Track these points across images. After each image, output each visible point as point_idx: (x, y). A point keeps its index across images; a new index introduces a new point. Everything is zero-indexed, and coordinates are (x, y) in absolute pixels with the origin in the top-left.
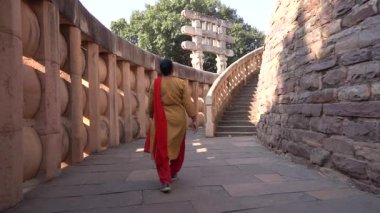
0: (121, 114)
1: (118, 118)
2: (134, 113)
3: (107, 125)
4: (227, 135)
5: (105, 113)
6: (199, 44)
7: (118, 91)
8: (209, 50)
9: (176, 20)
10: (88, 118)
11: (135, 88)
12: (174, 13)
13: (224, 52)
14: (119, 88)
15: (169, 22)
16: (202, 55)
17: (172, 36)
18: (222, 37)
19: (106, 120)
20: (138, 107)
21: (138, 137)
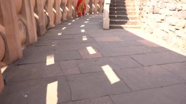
5: (21, 12)
21: (48, 27)
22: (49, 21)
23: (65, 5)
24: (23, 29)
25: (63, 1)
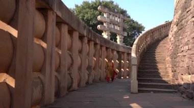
0: (58, 70)
1: (55, 73)
2: (69, 69)
3: (42, 83)
4: (149, 91)
5: (41, 70)
6: (108, 27)
7: (56, 49)
8: (113, 31)
9: (94, 14)
10: (14, 77)
11: (70, 49)
12: (92, 10)
13: (122, 33)
14: (57, 46)
15: (89, 15)
16: (110, 34)
17: (91, 23)
18: (121, 24)
19: (42, 77)
20: (72, 64)
21: (71, 89)
22: (72, 83)
23: (92, 68)
24: (39, 87)
25: (90, 64)
